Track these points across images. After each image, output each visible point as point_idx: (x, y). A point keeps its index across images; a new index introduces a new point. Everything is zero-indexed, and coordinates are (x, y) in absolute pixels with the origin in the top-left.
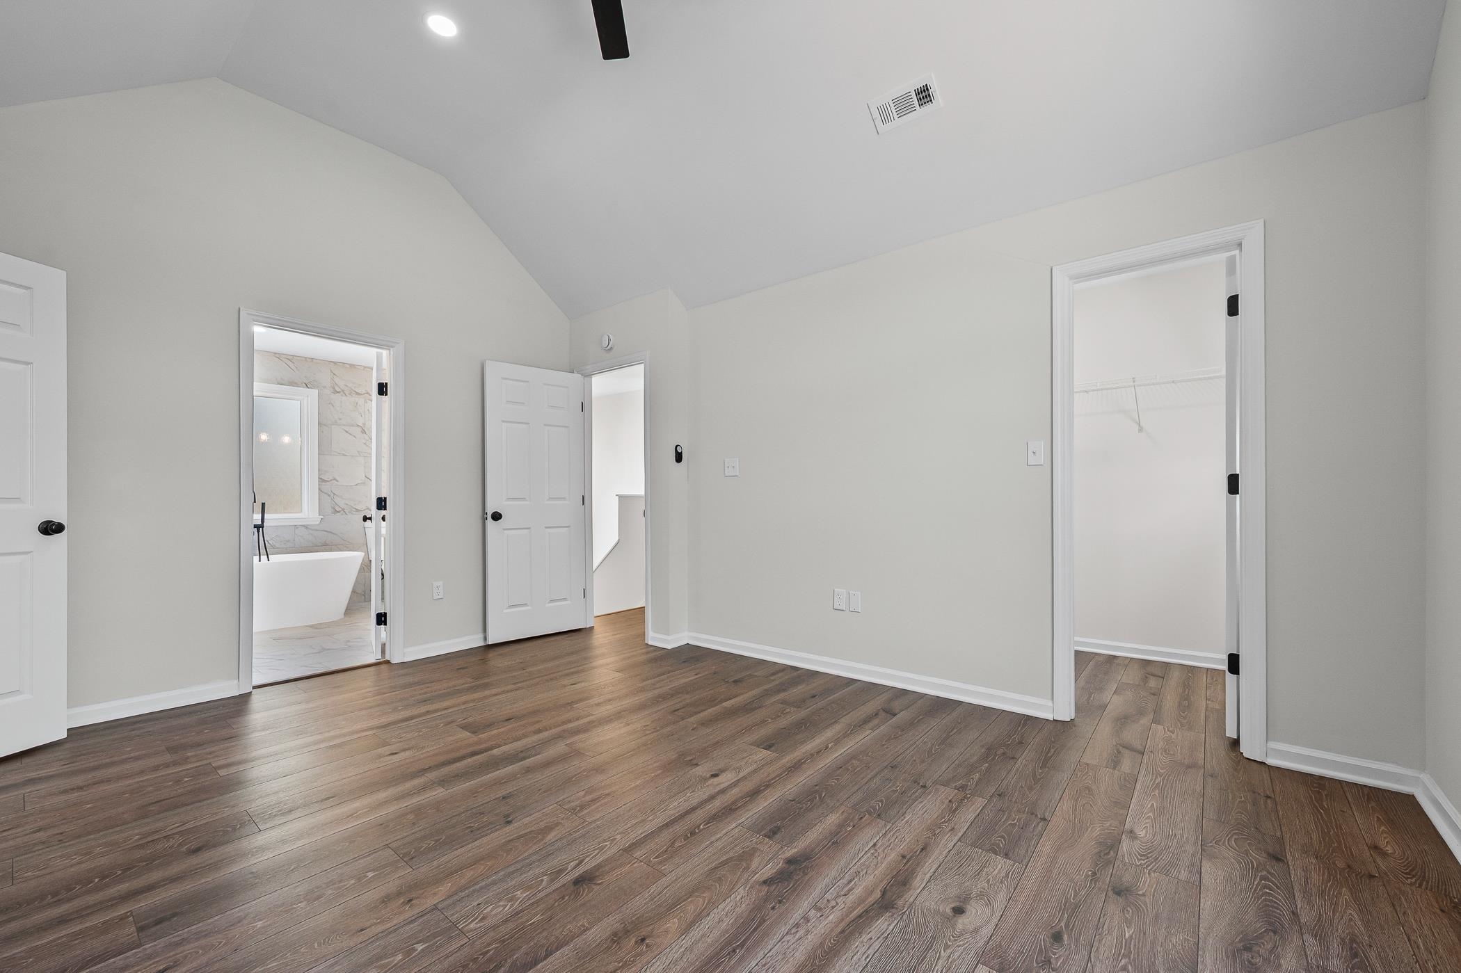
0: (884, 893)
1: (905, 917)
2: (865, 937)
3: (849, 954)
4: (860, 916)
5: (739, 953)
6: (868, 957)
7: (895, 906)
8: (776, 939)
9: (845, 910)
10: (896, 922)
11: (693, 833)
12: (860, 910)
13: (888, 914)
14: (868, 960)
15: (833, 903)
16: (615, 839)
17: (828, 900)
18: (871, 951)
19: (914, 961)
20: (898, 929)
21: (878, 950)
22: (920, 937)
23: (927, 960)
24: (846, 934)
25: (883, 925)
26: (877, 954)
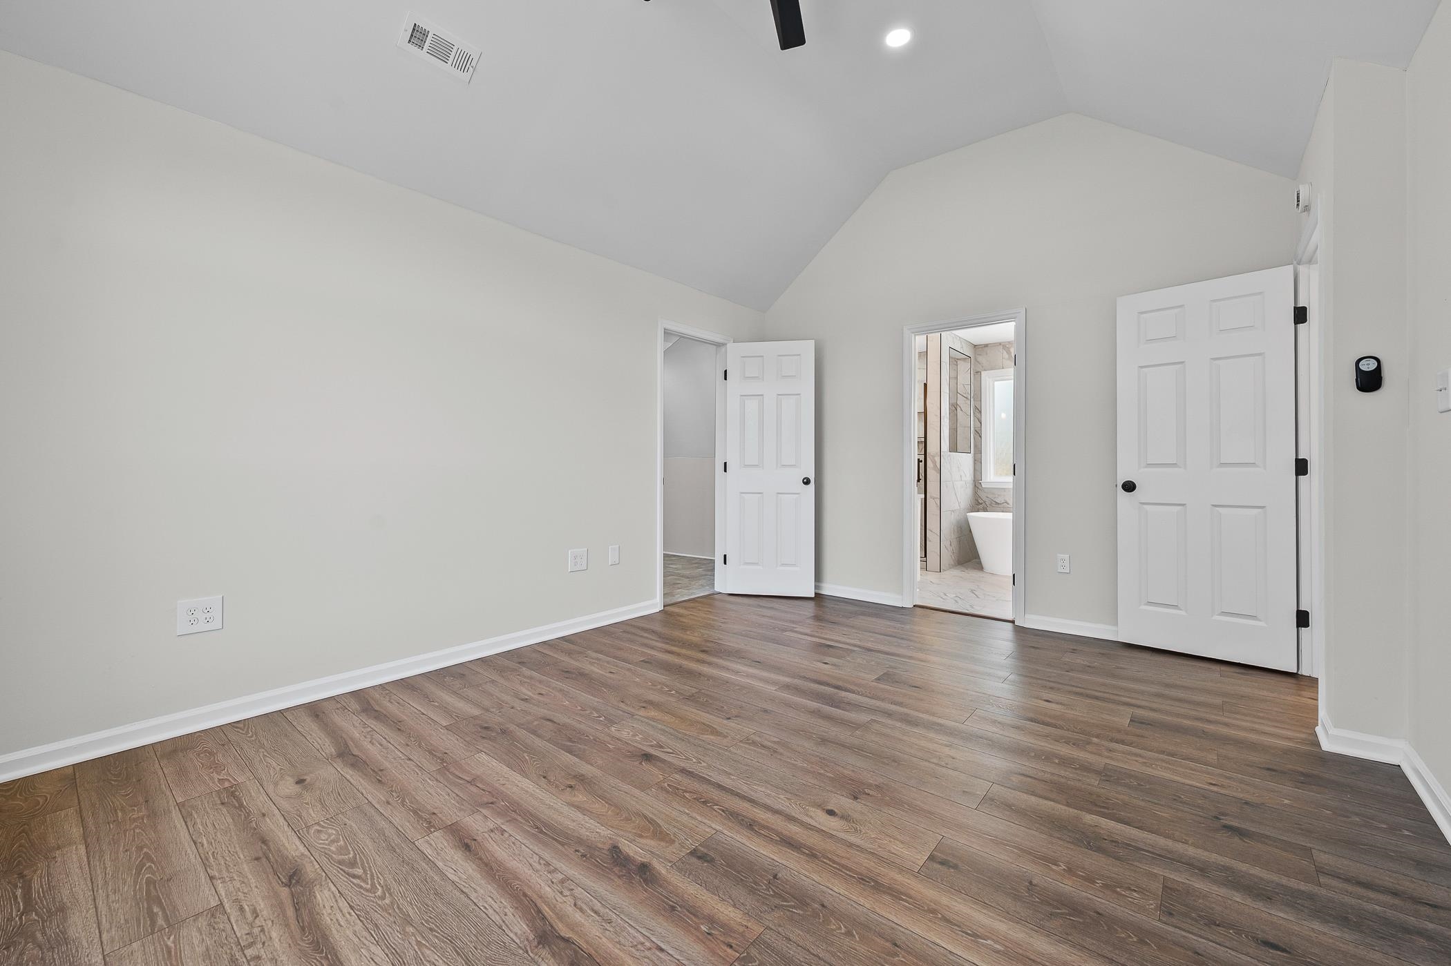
0: (567, 940)
1: (521, 952)
2: (509, 911)
3: (496, 895)
4: (539, 911)
5: (534, 831)
6: (485, 908)
7: (541, 946)
8: (536, 849)
9: (554, 901)
10: (517, 941)
11: (705, 803)
12: (548, 913)
13: (531, 937)
14: (482, 908)
15: (566, 893)
16: (701, 763)
17: (572, 890)
18: (490, 912)
19: (459, 943)
20: (507, 940)
21: (489, 918)
22: (487, 958)
23: (455, 955)
24: (522, 897)
25: (519, 928)
26: (484, 916)
